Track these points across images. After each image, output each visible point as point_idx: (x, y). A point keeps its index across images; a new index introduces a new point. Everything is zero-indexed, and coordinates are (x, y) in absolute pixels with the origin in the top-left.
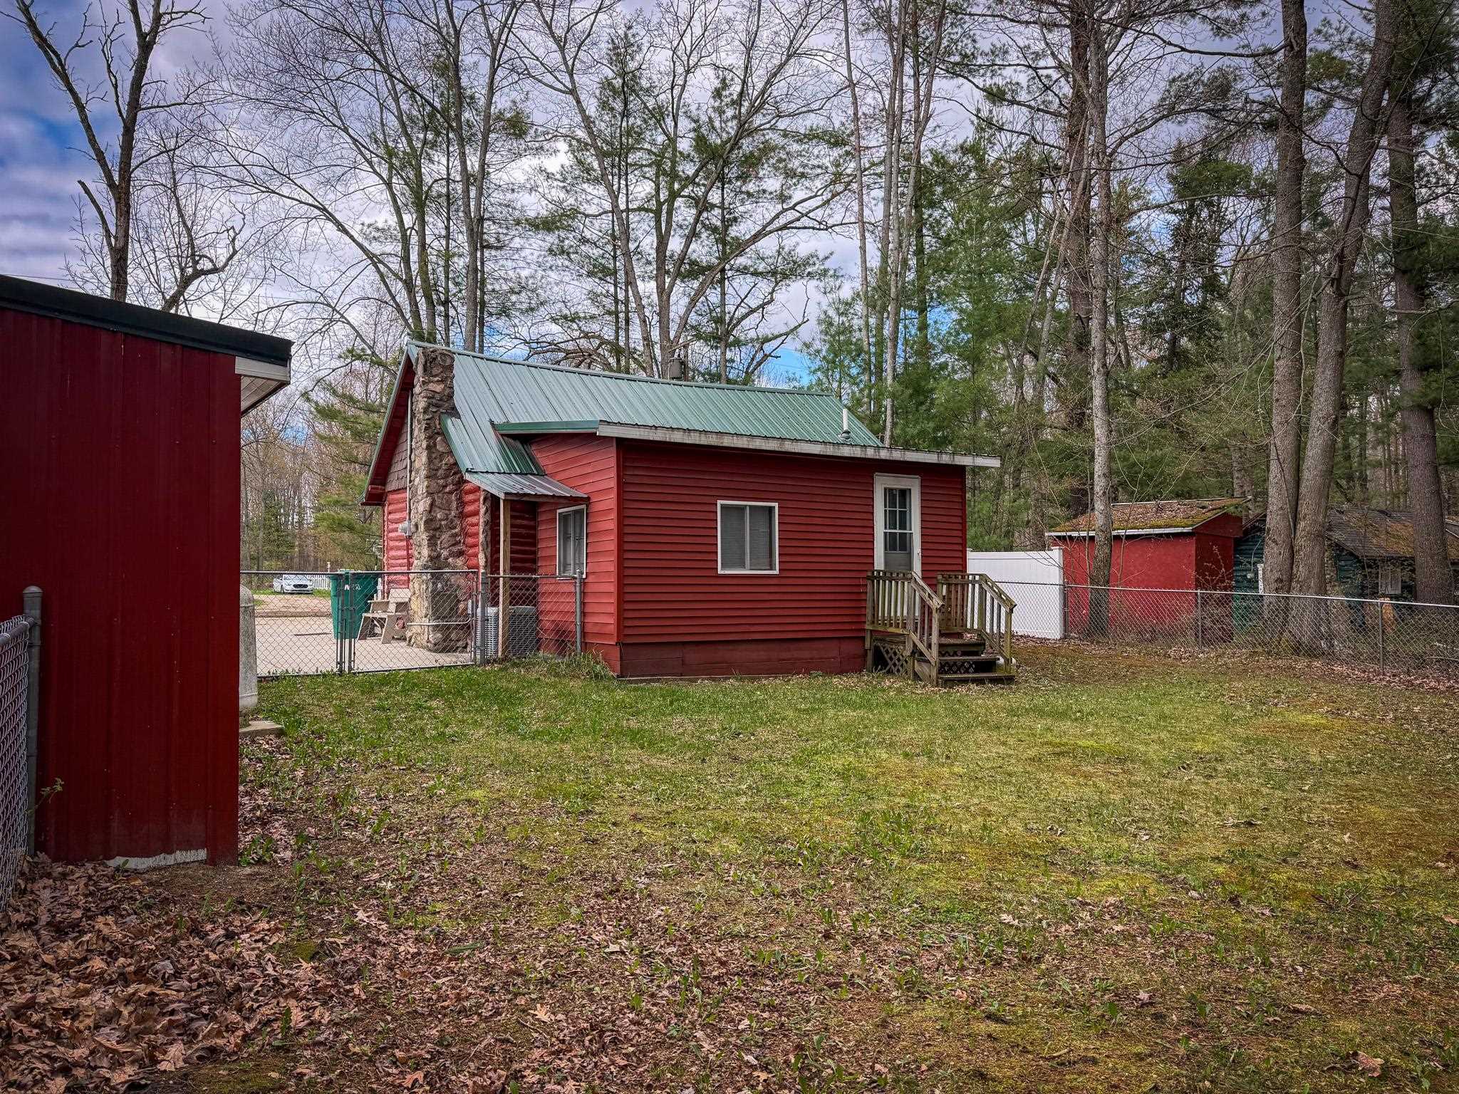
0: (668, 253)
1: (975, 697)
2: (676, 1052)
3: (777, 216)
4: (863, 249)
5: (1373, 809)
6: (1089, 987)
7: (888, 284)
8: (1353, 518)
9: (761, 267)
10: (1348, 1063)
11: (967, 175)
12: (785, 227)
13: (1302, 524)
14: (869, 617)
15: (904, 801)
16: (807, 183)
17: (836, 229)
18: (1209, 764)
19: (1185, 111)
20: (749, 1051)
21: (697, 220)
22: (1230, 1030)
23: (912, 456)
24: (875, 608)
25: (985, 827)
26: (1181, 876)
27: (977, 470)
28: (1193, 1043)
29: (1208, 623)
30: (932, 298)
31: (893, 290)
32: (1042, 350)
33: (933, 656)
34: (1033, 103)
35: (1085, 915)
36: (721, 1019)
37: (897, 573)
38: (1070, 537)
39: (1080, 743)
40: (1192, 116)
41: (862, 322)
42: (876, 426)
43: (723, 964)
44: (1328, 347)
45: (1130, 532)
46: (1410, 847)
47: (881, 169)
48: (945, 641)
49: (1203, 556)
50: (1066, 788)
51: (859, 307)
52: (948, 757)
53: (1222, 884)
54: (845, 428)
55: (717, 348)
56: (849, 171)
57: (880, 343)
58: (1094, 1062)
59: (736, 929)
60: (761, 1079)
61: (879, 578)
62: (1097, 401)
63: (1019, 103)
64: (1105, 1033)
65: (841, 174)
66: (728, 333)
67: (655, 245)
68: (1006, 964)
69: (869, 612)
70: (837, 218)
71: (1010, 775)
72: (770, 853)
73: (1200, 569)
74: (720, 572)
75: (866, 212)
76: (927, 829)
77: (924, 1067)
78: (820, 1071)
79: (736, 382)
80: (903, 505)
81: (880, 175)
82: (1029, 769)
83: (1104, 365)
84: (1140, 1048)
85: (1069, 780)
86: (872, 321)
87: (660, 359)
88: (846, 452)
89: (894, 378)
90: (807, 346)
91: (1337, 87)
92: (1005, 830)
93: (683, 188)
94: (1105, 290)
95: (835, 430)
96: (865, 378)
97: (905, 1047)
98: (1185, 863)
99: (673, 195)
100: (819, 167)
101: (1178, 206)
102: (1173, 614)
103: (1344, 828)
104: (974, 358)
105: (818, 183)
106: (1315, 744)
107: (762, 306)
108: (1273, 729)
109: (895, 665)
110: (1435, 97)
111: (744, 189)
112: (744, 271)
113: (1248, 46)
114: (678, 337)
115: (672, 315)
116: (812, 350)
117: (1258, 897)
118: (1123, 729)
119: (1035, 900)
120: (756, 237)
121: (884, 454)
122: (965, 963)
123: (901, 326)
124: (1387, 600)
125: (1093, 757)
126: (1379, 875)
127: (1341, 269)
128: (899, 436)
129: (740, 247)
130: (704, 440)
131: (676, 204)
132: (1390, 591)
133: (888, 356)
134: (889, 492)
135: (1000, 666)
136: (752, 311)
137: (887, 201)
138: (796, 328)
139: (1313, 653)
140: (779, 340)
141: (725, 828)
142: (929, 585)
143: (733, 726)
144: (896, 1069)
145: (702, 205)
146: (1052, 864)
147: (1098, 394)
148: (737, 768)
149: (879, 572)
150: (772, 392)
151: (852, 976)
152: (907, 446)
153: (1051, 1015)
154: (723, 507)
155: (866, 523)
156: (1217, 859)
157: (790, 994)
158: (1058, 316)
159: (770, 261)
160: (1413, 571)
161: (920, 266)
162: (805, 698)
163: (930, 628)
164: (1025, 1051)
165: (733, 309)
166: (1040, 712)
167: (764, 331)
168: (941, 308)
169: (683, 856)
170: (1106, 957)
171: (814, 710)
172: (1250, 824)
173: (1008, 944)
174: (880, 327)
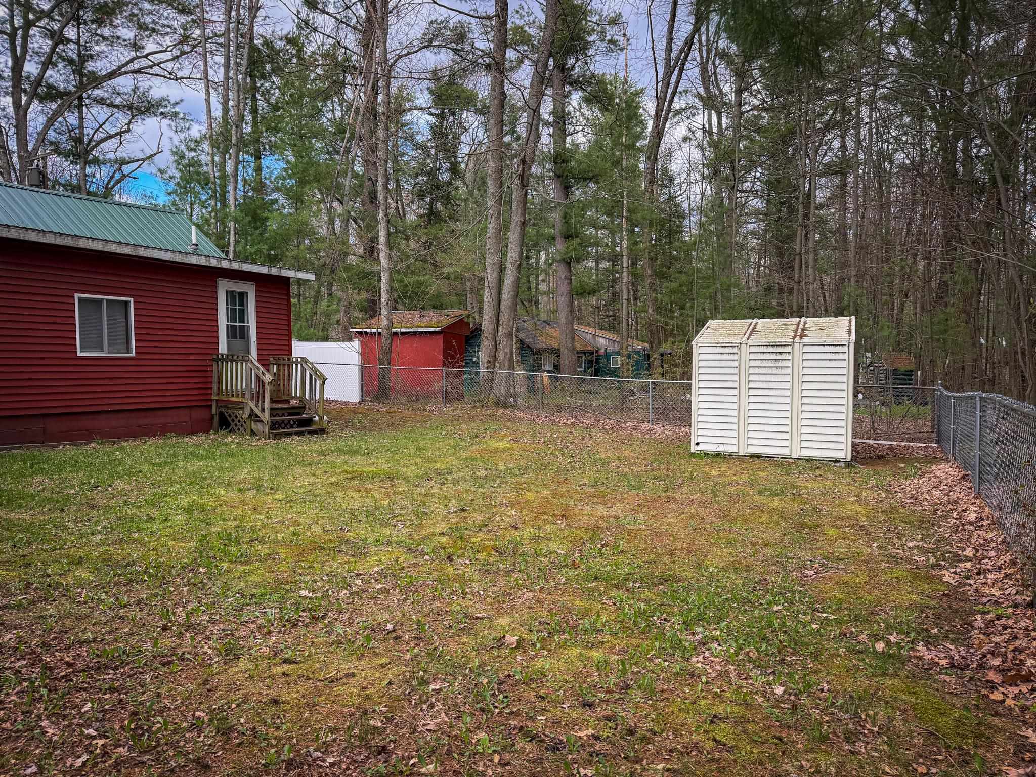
0: (23, 74)
1: (297, 445)
2: (21, 743)
3: (132, 61)
4: (208, 101)
5: (528, 494)
6: (356, 628)
7: (229, 131)
8: (529, 325)
9: (118, 101)
10: (500, 642)
11: (290, 60)
12: (138, 71)
13: (501, 328)
14: (215, 390)
15: (235, 523)
16: (158, 38)
17: (185, 81)
18: (443, 476)
19: (439, 46)
20: (89, 726)
21: (53, 50)
22: (439, 637)
23: (247, 267)
24: (219, 383)
25: (294, 534)
26: (420, 548)
27: (300, 282)
28: (416, 650)
29: (449, 389)
30: (265, 149)
31: (234, 138)
32: (346, 199)
33: (266, 416)
34: (338, 16)
35: (359, 582)
36: (66, 708)
37: (238, 356)
38: (366, 333)
39: (365, 470)
40: (443, 50)
41: (209, 158)
42: (222, 242)
43: (69, 665)
44: (516, 218)
45: (404, 330)
46: (544, 513)
47: (221, 40)
48: (275, 406)
49: (447, 346)
50: (354, 500)
51: (206, 146)
52: (272, 489)
53: (444, 549)
54: (194, 241)
55: (76, 164)
56: (195, 36)
57: (224, 177)
58: (353, 675)
59: (85, 637)
60: (99, 745)
61: (222, 360)
62: (382, 240)
63: (328, 13)
64: (362, 655)
65: (188, 37)
66: (88, 152)
67: (10, 63)
68: (301, 624)
69: (215, 386)
70: (185, 73)
71: (316, 496)
72: (120, 575)
73: (446, 355)
74: (79, 354)
75: (211, 72)
76: (252, 541)
77: (234, 706)
78: (150, 727)
79: (95, 195)
80: (242, 303)
81: (221, 45)
82: (330, 490)
83: (386, 215)
84: (384, 660)
85: (356, 495)
86: (217, 159)
87: (17, 167)
88: (193, 260)
89: (236, 206)
90: (161, 171)
91: (526, 51)
92: (309, 534)
93: (39, 19)
94: (386, 162)
95: (185, 242)
96: (212, 203)
97: (220, 696)
98: (424, 539)
99: (28, 25)
100: (168, 26)
101: (433, 111)
102: (429, 383)
103: (512, 506)
104: (297, 199)
105: (168, 41)
106: (502, 459)
107: (120, 134)
108: (481, 452)
109: (236, 425)
110: (577, 70)
111: (99, 32)
112: (101, 101)
113: (476, 10)
114: (36, 149)
115: (30, 130)
116: (166, 176)
117: (463, 554)
118: (393, 458)
119: (326, 578)
120: (112, 75)
121: (225, 264)
122: (272, 629)
123: (240, 167)
124: (545, 374)
125: (373, 478)
126: (528, 531)
127: (523, 169)
128: (240, 252)
129: (97, 80)
130: (59, 241)
131: (31, 32)
132: (547, 368)
133: (230, 188)
134: (230, 295)
135: (316, 422)
136: (111, 137)
137: (227, 67)
138: (152, 156)
139: (506, 405)
140: (137, 164)
141: (80, 562)
142: (263, 365)
143: (92, 480)
144: (212, 712)
145: (58, 38)
146: (340, 551)
147: (382, 234)
148: (94, 513)
149: (222, 355)
150: (128, 206)
151: (183, 653)
152: (245, 260)
153: (328, 652)
154: (80, 299)
155: (211, 317)
156: (443, 534)
157: (130, 676)
158: (356, 176)
159: (126, 97)
160: (558, 356)
161: (255, 123)
162: (160, 454)
163: (264, 397)
164: (308, 679)
165: (92, 132)
166: (341, 452)
167: (122, 154)
168: (271, 158)
169: (37, 588)
170: (370, 606)
171: (166, 463)
172: (463, 510)
173: (304, 610)
174: (223, 163)
